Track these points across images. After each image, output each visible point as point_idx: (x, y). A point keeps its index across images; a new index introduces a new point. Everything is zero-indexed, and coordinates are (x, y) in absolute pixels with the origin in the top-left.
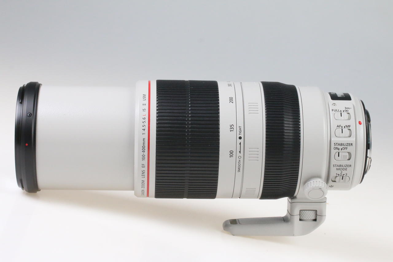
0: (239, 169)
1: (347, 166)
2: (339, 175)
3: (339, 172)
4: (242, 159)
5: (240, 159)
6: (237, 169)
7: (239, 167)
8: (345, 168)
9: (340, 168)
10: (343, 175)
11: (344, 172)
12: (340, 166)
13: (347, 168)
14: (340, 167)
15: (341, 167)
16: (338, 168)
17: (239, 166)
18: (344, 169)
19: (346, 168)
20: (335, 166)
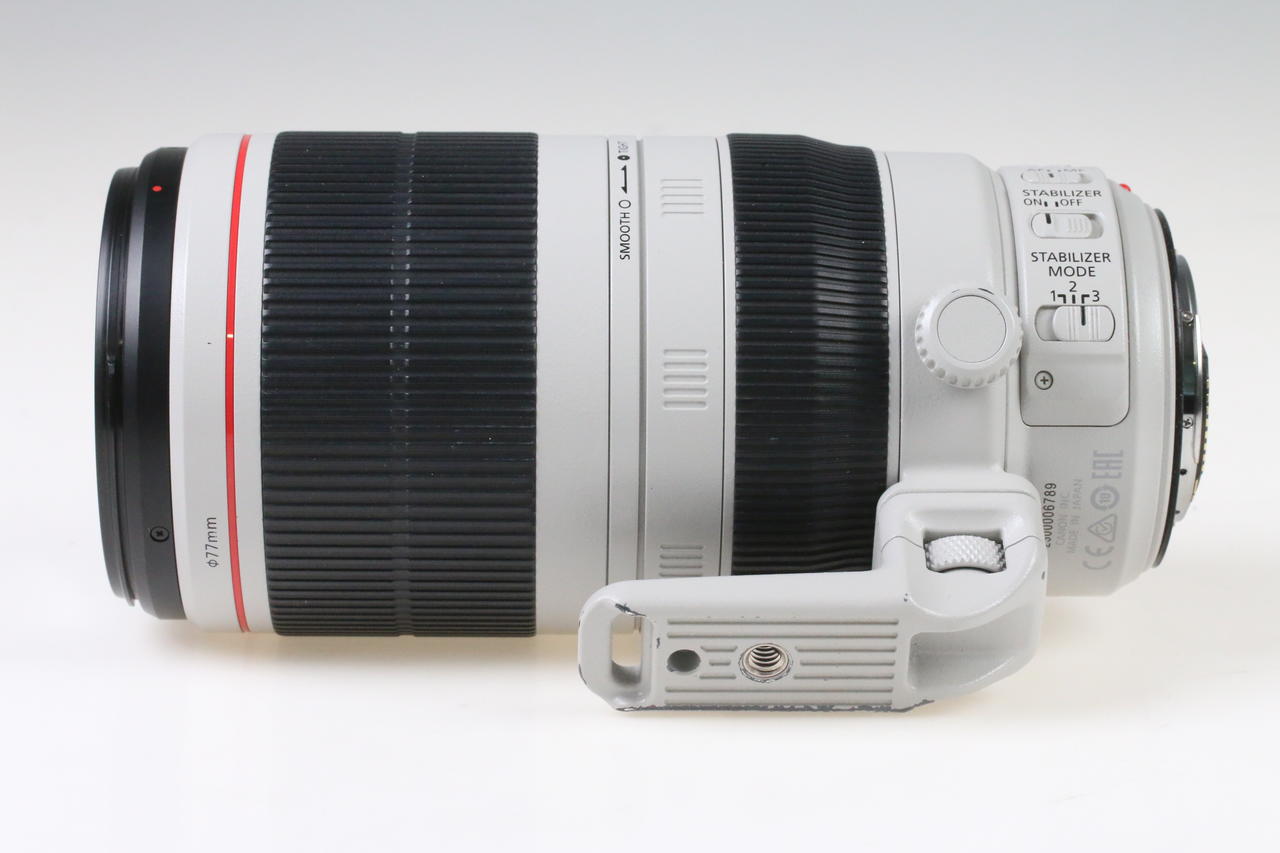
0: (625, 246)
1: (1092, 258)
2: (1064, 296)
3: (1062, 284)
4: (633, 212)
5: (626, 211)
6: (616, 248)
7: (625, 238)
8: (1086, 265)
9: (1063, 265)
10: (1083, 296)
11: (1085, 285)
12: (1062, 257)
13: (1093, 264)
14: (1060, 263)
15: (1067, 263)
16: (1055, 265)
17: (625, 234)
18: (1081, 272)
19: (1091, 264)
20: (1040, 256)
